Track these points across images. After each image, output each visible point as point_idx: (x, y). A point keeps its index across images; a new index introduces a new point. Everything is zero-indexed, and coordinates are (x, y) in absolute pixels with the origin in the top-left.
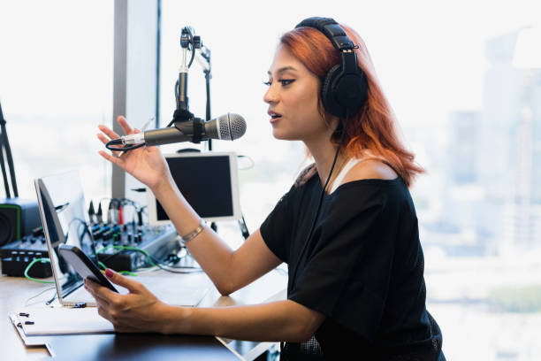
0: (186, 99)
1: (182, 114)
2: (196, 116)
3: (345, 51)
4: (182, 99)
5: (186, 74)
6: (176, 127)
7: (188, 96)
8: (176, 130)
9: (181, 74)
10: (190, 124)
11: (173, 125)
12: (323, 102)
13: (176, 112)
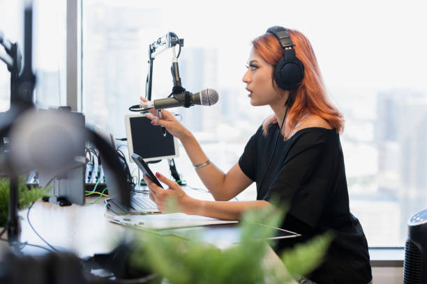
0: (180, 79)
1: (178, 89)
2: (187, 90)
3: (287, 49)
4: (178, 79)
5: (177, 63)
6: (174, 98)
7: (180, 76)
8: (173, 99)
9: (174, 64)
10: (183, 95)
11: (172, 96)
12: (276, 81)
13: (174, 87)
